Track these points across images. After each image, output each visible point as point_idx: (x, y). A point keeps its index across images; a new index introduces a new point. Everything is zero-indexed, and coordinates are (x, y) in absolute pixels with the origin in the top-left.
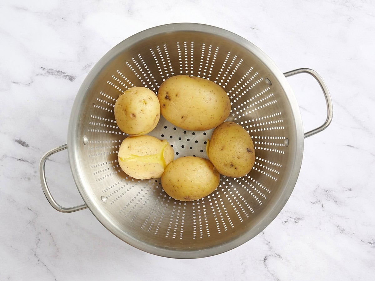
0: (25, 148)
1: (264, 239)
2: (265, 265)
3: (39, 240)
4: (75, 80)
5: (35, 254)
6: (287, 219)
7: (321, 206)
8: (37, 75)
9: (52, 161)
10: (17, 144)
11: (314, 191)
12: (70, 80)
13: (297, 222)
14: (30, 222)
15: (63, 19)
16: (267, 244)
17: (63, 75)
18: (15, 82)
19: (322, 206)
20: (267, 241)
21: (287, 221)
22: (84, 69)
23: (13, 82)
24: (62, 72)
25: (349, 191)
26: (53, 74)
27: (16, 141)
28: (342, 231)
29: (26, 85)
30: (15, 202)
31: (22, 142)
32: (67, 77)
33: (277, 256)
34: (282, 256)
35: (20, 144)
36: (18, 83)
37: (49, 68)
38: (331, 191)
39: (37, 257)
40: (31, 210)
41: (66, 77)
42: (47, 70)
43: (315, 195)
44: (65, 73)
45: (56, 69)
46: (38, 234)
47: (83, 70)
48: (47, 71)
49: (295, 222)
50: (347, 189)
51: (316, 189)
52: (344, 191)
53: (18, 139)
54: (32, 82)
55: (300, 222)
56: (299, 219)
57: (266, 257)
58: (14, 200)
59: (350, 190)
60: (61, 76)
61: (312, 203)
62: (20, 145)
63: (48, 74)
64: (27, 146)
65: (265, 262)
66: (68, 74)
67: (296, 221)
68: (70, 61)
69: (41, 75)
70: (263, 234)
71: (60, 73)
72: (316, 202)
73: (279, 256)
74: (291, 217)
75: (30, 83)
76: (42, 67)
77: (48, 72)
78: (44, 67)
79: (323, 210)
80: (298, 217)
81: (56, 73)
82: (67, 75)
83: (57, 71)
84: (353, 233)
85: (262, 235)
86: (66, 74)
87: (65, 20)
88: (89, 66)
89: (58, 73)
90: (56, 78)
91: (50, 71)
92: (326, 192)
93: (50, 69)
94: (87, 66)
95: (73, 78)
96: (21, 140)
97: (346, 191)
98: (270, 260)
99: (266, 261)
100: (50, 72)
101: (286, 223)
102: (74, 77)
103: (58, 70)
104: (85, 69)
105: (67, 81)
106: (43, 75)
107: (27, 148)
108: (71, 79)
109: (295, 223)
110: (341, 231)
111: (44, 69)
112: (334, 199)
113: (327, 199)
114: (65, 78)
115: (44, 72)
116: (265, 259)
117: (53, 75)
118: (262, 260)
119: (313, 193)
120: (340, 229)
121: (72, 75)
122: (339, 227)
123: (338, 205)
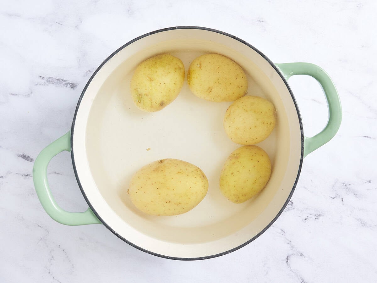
0: (29, 162)
1: (285, 238)
2: (288, 264)
3: (53, 257)
4: (77, 87)
5: (49, 272)
6: (307, 217)
8: (37, 85)
9: (59, 174)
10: (21, 159)
11: (333, 186)
12: (72, 88)
13: (317, 219)
14: (41, 239)
15: (59, 23)
16: (289, 243)
17: (64, 83)
18: (13, 94)
19: (342, 200)
20: (289, 240)
23: (11, 94)
24: (62, 80)
25: (368, 183)
26: (52, 82)
27: (20, 156)
28: (364, 224)
29: (25, 96)
30: (24, 219)
31: (25, 156)
32: (68, 84)
33: (299, 254)
34: (304, 254)
36: (17, 95)
37: (48, 77)
38: (350, 184)
39: (52, 275)
40: (42, 227)
41: (67, 85)
43: (334, 190)
44: (66, 81)
45: (56, 77)
46: (51, 251)
47: (84, 76)
48: (46, 79)
49: (316, 218)
50: (366, 181)
51: (335, 183)
52: (363, 183)
53: (22, 154)
54: (32, 93)
55: (321, 218)
56: (319, 215)
57: (288, 257)
58: (22, 218)
59: (370, 182)
60: (62, 85)
62: (24, 159)
63: (47, 83)
64: (32, 160)
65: (287, 261)
66: (69, 82)
67: (316, 217)
68: (71, 68)
69: (41, 84)
70: (284, 233)
71: (60, 81)
72: (336, 197)
73: (302, 255)
74: (311, 214)
75: (29, 94)
76: (40, 76)
77: (47, 81)
78: (43, 76)
79: (343, 205)
80: (319, 213)
81: (56, 81)
83: (57, 79)
84: (375, 226)
85: (283, 235)
86: (67, 82)
87: (61, 25)
88: (91, 72)
89: (59, 82)
90: (57, 86)
92: (346, 185)
93: (49, 78)
94: (88, 72)
95: (74, 86)
96: (25, 154)
97: (365, 183)
98: (292, 260)
100: (50, 81)
101: (306, 221)
102: (76, 84)
103: (58, 78)
104: (87, 75)
105: (69, 89)
106: (43, 85)
107: (31, 162)
108: (73, 86)
109: (315, 220)
110: (362, 224)
111: (43, 78)
112: (354, 192)
113: (346, 193)
114: (66, 86)
115: (43, 81)
116: (287, 259)
117: (53, 83)
118: (285, 260)
119: (332, 188)
120: (361, 222)
121: (73, 82)
122: (360, 220)
123: (358, 198)
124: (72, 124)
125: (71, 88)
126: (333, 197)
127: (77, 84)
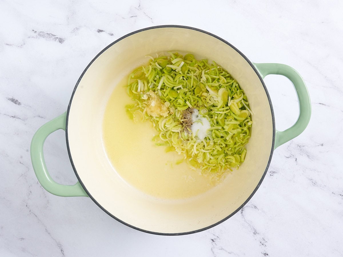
0: (17, 105)
2: (242, 215)
3: (31, 192)
4: (65, 42)
5: (27, 206)
7: (295, 161)
8: (29, 37)
9: (43, 117)
10: (10, 102)
11: (288, 146)
12: (60, 42)
13: (272, 175)
14: (22, 175)
17: (53, 37)
18: (8, 44)
19: (296, 160)
22: (73, 32)
23: (7, 44)
24: (52, 35)
25: (321, 146)
26: (43, 36)
27: (9, 99)
28: (315, 184)
29: (19, 46)
30: (8, 156)
31: (14, 100)
33: (253, 207)
34: (258, 207)
35: (13, 102)
36: (11, 45)
37: (40, 31)
38: (304, 146)
39: (29, 208)
40: (23, 164)
41: (56, 39)
42: (38, 32)
43: (289, 150)
44: (55, 36)
45: (46, 32)
46: (30, 186)
47: (72, 33)
49: (270, 175)
50: (319, 145)
51: (290, 144)
52: (316, 146)
53: (11, 97)
54: (24, 44)
55: (275, 175)
56: (274, 172)
57: (243, 208)
58: (7, 155)
59: (322, 145)
60: (51, 39)
61: (286, 157)
63: (39, 37)
64: (19, 104)
66: (57, 37)
68: (60, 24)
69: (33, 37)
71: (50, 35)
72: (291, 157)
73: (255, 207)
75: (22, 45)
76: (33, 30)
77: (39, 35)
78: (35, 30)
79: (297, 164)
80: (274, 171)
81: (46, 35)
82: (57, 38)
83: (47, 34)
84: (325, 186)
88: (78, 29)
89: (49, 36)
90: (47, 40)
91: (40, 34)
92: (300, 147)
93: (41, 32)
94: (76, 29)
95: (62, 40)
96: (13, 98)
97: (318, 146)
98: (247, 211)
99: (243, 212)
100: (41, 35)
103: (48, 33)
104: (74, 32)
105: (57, 42)
106: (35, 38)
107: (19, 106)
109: (270, 176)
110: (313, 184)
111: (36, 32)
112: (307, 153)
113: (300, 154)
114: (55, 41)
115: (35, 35)
116: (242, 210)
117: (44, 37)
119: (287, 148)
120: (312, 181)
121: (61, 38)
122: (311, 180)
123: (310, 159)
124: (69, 105)
125: (59, 42)
126: (287, 156)
127: (65, 39)
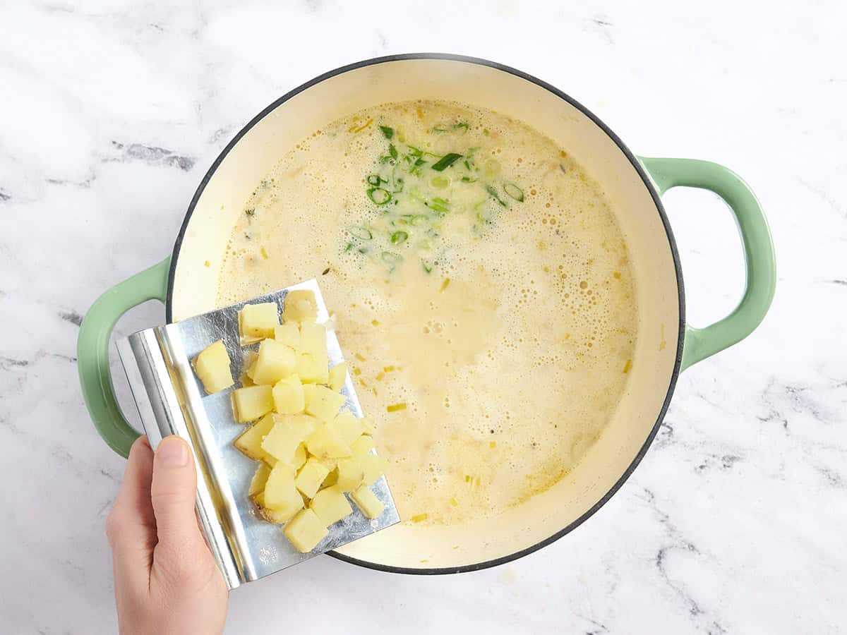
1: (655, 508)
2: (660, 569)
4: (194, 166)
6: (706, 461)
7: (783, 427)
8: (105, 160)
10: (67, 323)
11: (765, 392)
12: (183, 167)
13: (729, 467)
14: (109, 502)
15: (157, 26)
16: (662, 521)
17: (165, 156)
18: (54, 181)
19: (785, 425)
20: (663, 514)
21: (704, 464)
22: (213, 140)
23: (51, 180)
24: (162, 151)
26: (141, 156)
27: (66, 317)
28: (836, 481)
29: (80, 185)
30: (71, 458)
31: (78, 318)
32: (175, 160)
33: (687, 546)
34: (697, 547)
35: (74, 322)
36: (61, 182)
37: (132, 143)
38: (802, 389)
40: (110, 476)
41: (173, 161)
42: (127, 146)
43: (766, 402)
44: (170, 152)
45: (147, 144)
47: (211, 142)
48: (127, 149)
49: (725, 466)
50: (839, 383)
51: (769, 386)
52: (833, 387)
53: (70, 313)
54: (94, 178)
55: (736, 464)
56: (732, 459)
57: (661, 552)
58: (68, 455)
60: (161, 160)
61: (762, 419)
62: (74, 325)
63: (129, 157)
65: (659, 563)
66: (176, 155)
67: (725, 463)
68: (180, 124)
69: (115, 159)
70: (653, 497)
71: (156, 153)
72: (772, 417)
73: (692, 547)
74: (714, 456)
75: (88, 181)
76: (114, 143)
77: (130, 152)
78: (119, 142)
79: (788, 435)
80: (732, 454)
81: (148, 153)
82: (175, 157)
83: (150, 149)
85: (649, 501)
86: (172, 155)
87: (162, 29)
88: (225, 132)
89: (154, 154)
90: (149, 164)
91: (133, 150)
92: (793, 391)
93: (133, 145)
94: (219, 133)
95: (188, 164)
96: (76, 314)
97: (838, 386)
98: (671, 559)
99: (662, 561)
100: (135, 152)
101: (703, 471)
102: (191, 160)
103: (153, 146)
104: (216, 139)
105: (175, 170)
106: (119, 160)
108: (185, 164)
109: (724, 469)
110: (832, 481)
111: (120, 146)
112: (812, 407)
113: (794, 409)
114: (171, 164)
115: (120, 152)
116: (659, 557)
117: (141, 158)
118: (654, 559)
119: (762, 396)
120: (829, 475)
121: (184, 156)
122: (827, 471)
123: (820, 420)
125: (180, 168)
126: (764, 417)
127: (194, 159)
